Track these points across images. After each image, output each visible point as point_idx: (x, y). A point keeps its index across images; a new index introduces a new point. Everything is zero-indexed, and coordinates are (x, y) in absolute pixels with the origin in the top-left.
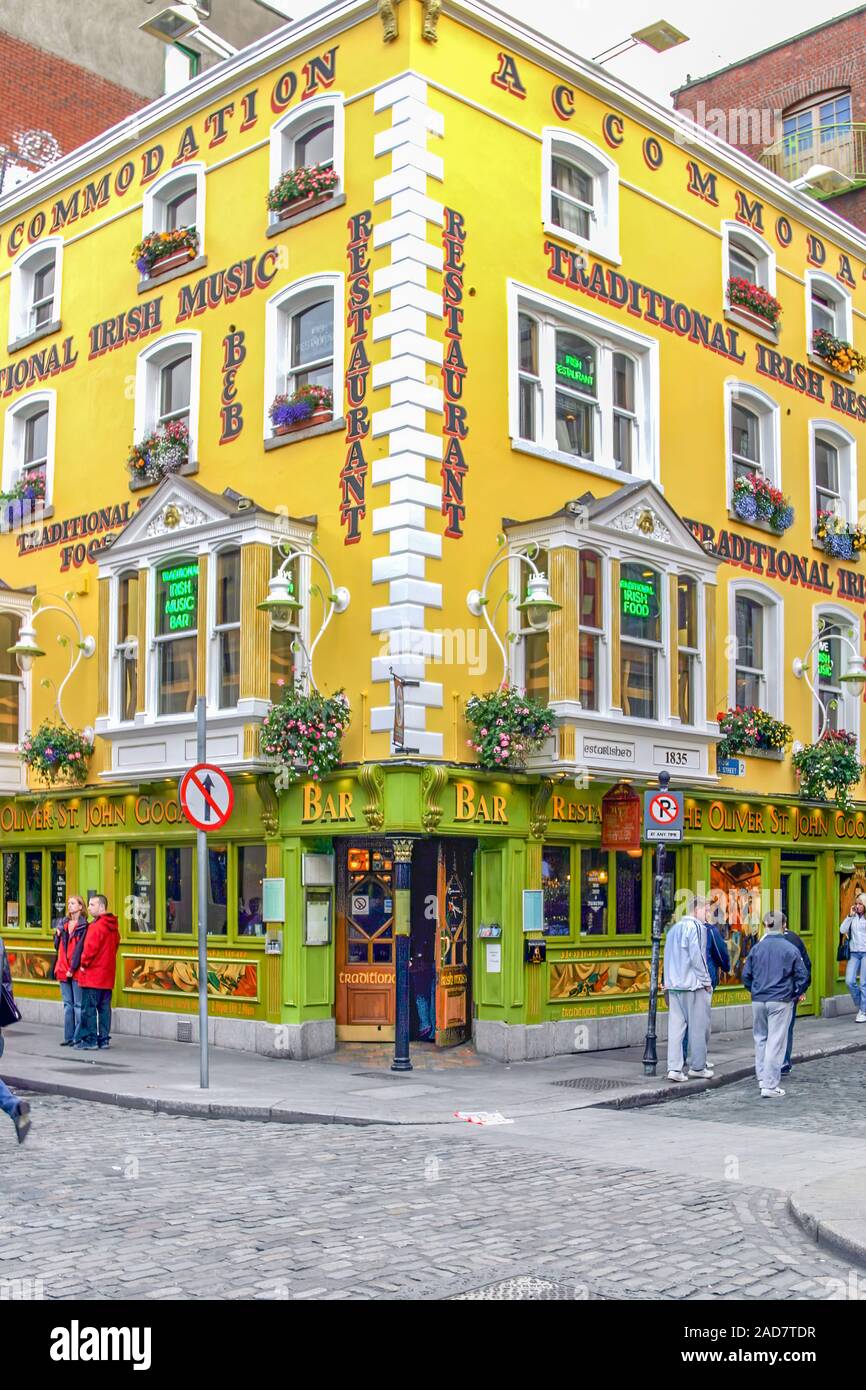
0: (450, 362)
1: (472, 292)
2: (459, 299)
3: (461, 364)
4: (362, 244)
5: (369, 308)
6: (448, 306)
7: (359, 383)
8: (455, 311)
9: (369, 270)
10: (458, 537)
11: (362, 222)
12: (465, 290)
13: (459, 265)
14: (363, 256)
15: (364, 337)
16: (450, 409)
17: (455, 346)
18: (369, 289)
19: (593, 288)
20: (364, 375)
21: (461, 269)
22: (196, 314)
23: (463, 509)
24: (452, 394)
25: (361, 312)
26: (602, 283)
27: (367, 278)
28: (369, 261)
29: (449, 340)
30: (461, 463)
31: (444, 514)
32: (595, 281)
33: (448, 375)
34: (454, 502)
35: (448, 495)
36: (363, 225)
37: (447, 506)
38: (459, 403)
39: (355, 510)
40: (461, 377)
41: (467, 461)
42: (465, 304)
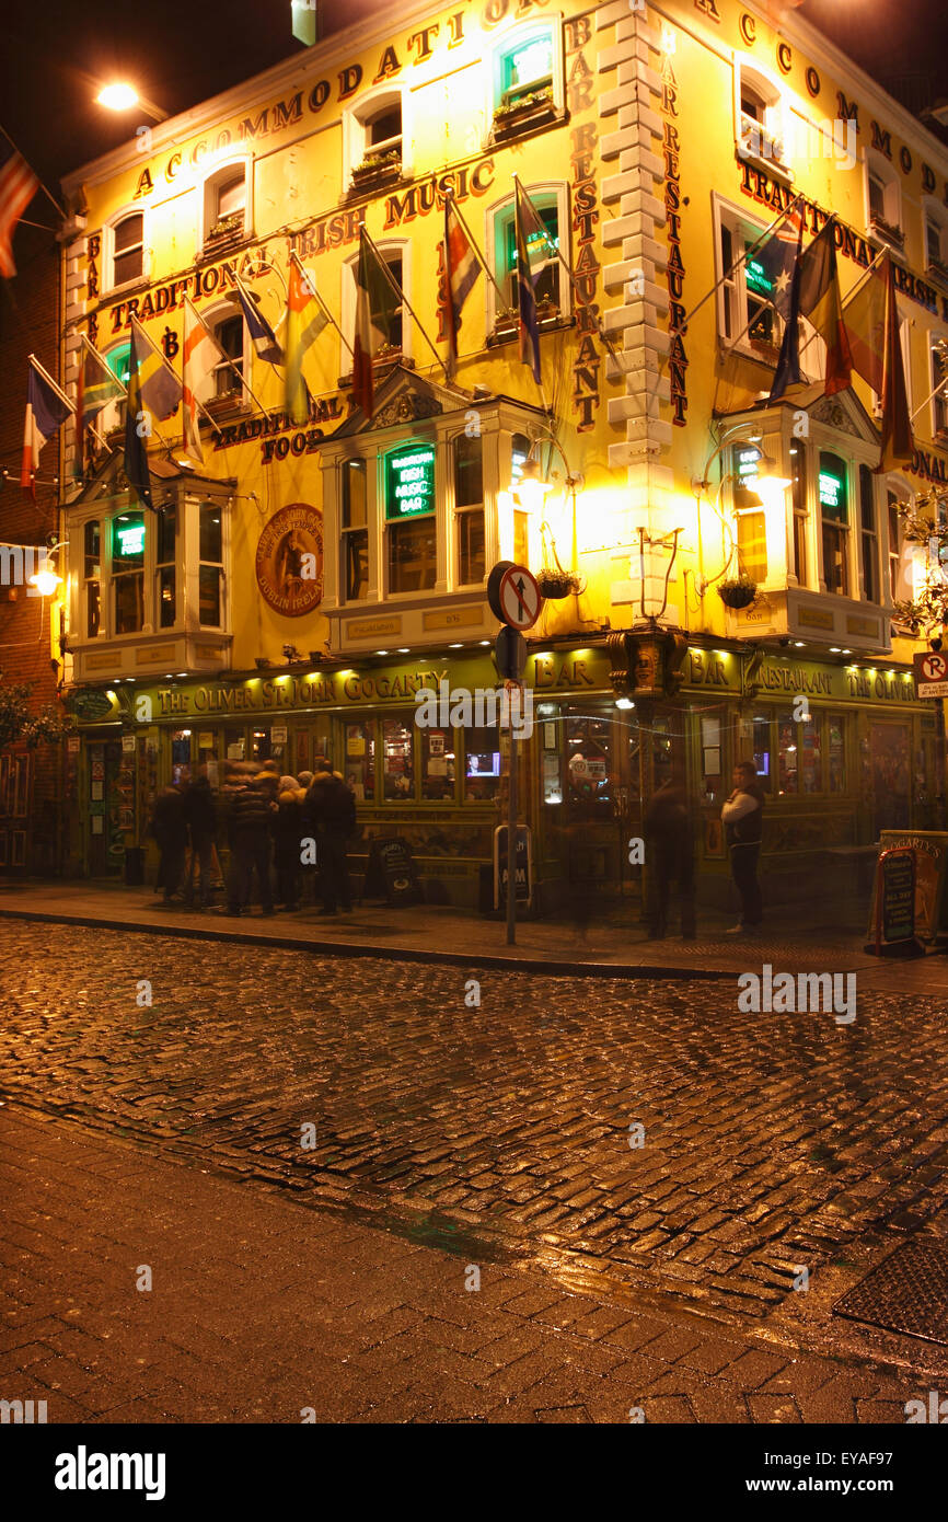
0: (672, 264)
1: (686, 201)
2: (677, 206)
3: (680, 267)
4: (586, 153)
5: (597, 213)
6: (669, 213)
7: (588, 283)
8: (674, 216)
9: (595, 179)
10: (683, 425)
11: (586, 133)
12: (681, 200)
13: (676, 175)
14: (588, 165)
15: (592, 241)
16: (675, 306)
17: (676, 249)
18: (596, 195)
19: (773, 203)
20: (594, 276)
21: (677, 179)
22: (405, 221)
23: (686, 399)
24: (676, 294)
25: (588, 217)
26: (779, 199)
27: (594, 185)
28: (595, 170)
29: (671, 244)
30: (684, 358)
31: (672, 404)
32: (774, 197)
33: (672, 276)
34: (679, 393)
35: (674, 386)
36: (588, 135)
37: (674, 396)
38: (680, 302)
39: (587, 401)
40: (682, 278)
41: (688, 356)
42: (681, 211)
